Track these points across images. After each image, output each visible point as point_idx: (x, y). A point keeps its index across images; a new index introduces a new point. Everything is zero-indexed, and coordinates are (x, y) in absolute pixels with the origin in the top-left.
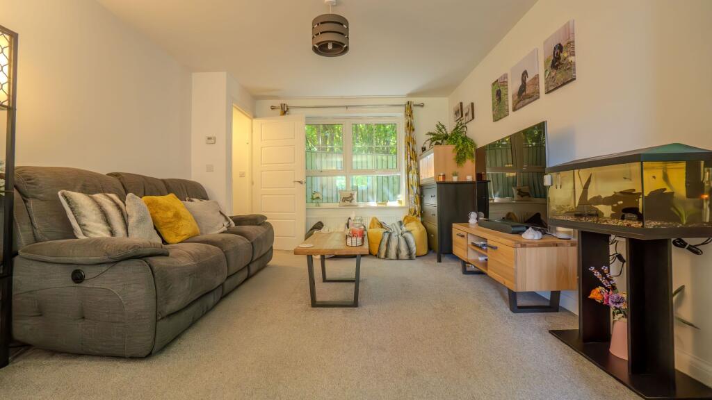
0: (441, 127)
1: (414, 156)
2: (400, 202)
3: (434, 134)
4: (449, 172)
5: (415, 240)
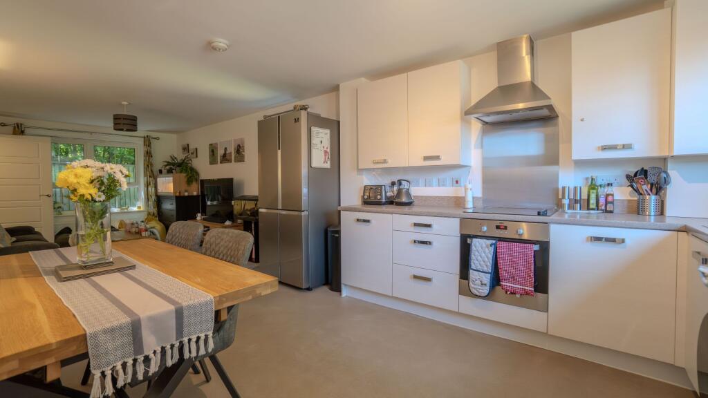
0: (173, 158)
1: (152, 175)
2: (139, 207)
3: (168, 162)
4: (183, 190)
5: (159, 232)
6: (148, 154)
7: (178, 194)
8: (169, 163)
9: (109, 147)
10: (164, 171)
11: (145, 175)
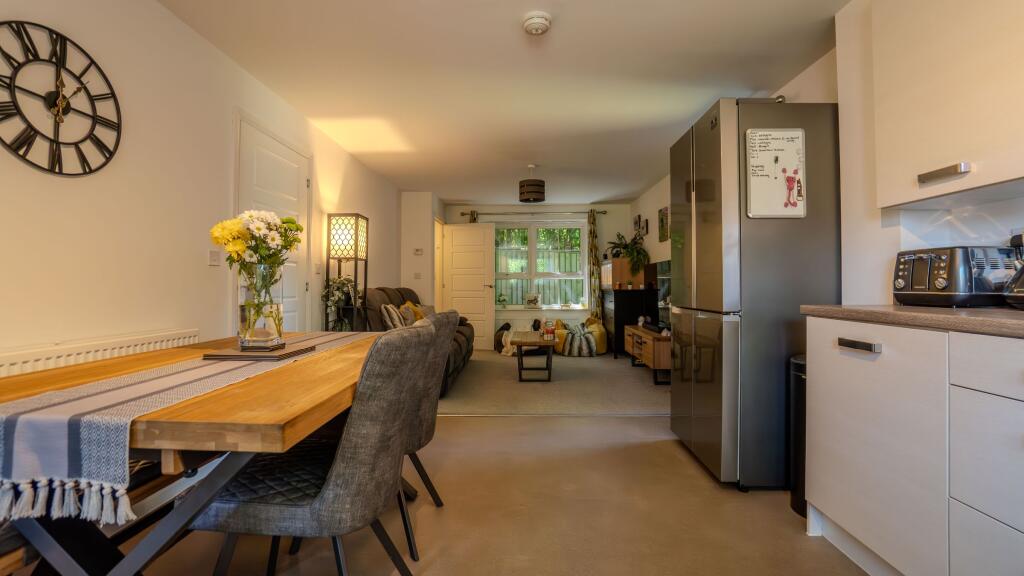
0: (621, 236)
1: (596, 262)
2: (583, 305)
3: (616, 244)
4: (625, 281)
5: (596, 341)
6: (593, 234)
7: (617, 288)
8: (616, 246)
9: (569, 231)
10: (610, 256)
11: (589, 263)
